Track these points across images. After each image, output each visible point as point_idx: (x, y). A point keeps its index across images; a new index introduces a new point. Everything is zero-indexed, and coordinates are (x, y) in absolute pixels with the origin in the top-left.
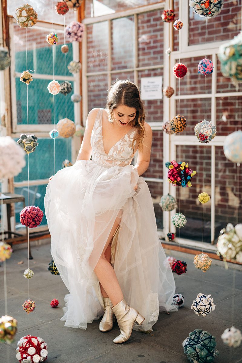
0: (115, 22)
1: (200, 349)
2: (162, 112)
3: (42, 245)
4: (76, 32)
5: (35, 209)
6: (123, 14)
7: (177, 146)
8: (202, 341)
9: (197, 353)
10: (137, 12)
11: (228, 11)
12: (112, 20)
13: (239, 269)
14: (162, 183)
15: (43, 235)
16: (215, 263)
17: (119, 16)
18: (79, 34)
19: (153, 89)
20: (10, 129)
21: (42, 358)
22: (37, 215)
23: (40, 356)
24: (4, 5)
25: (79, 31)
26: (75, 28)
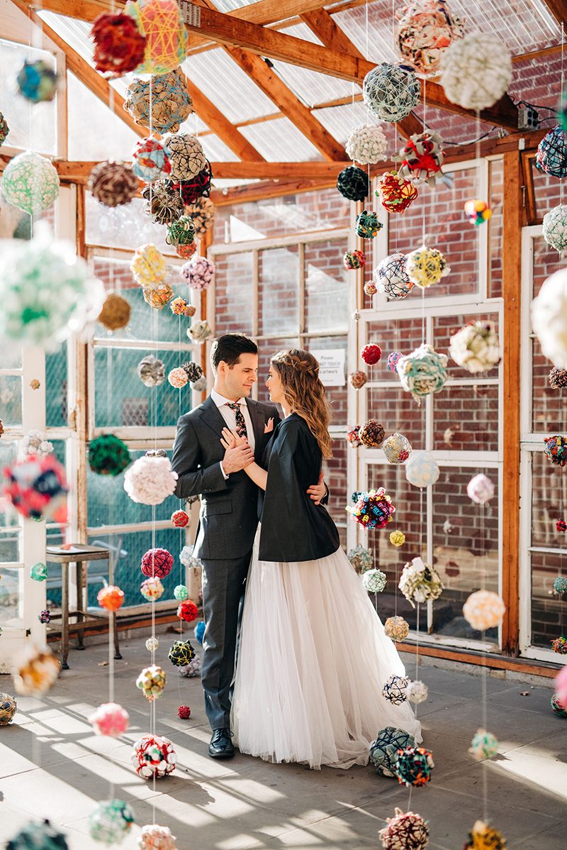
0: (266, 255)
1: (392, 749)
2: (345, 405)
3: (133, 638)
4: (202, 274)
5: (163, 553)
6: (279, 241)
7: (369, 466)
8: (395, 740)
9: (388, 756)
10: (303, 241)
11: (458, 237)
12: (260, 251)
13: (471, 672)
14: (345, 529)
15: (136, 621)
16: (432, 664)
17: (273, 245)
18: (207, 278)
19: (329, 370)
20: (84, 434)
21: (169, 766)
22: (166, 560)
23: (167, 762)
24: (80, 229)
25: (208, 273)
26: (201, 267)
